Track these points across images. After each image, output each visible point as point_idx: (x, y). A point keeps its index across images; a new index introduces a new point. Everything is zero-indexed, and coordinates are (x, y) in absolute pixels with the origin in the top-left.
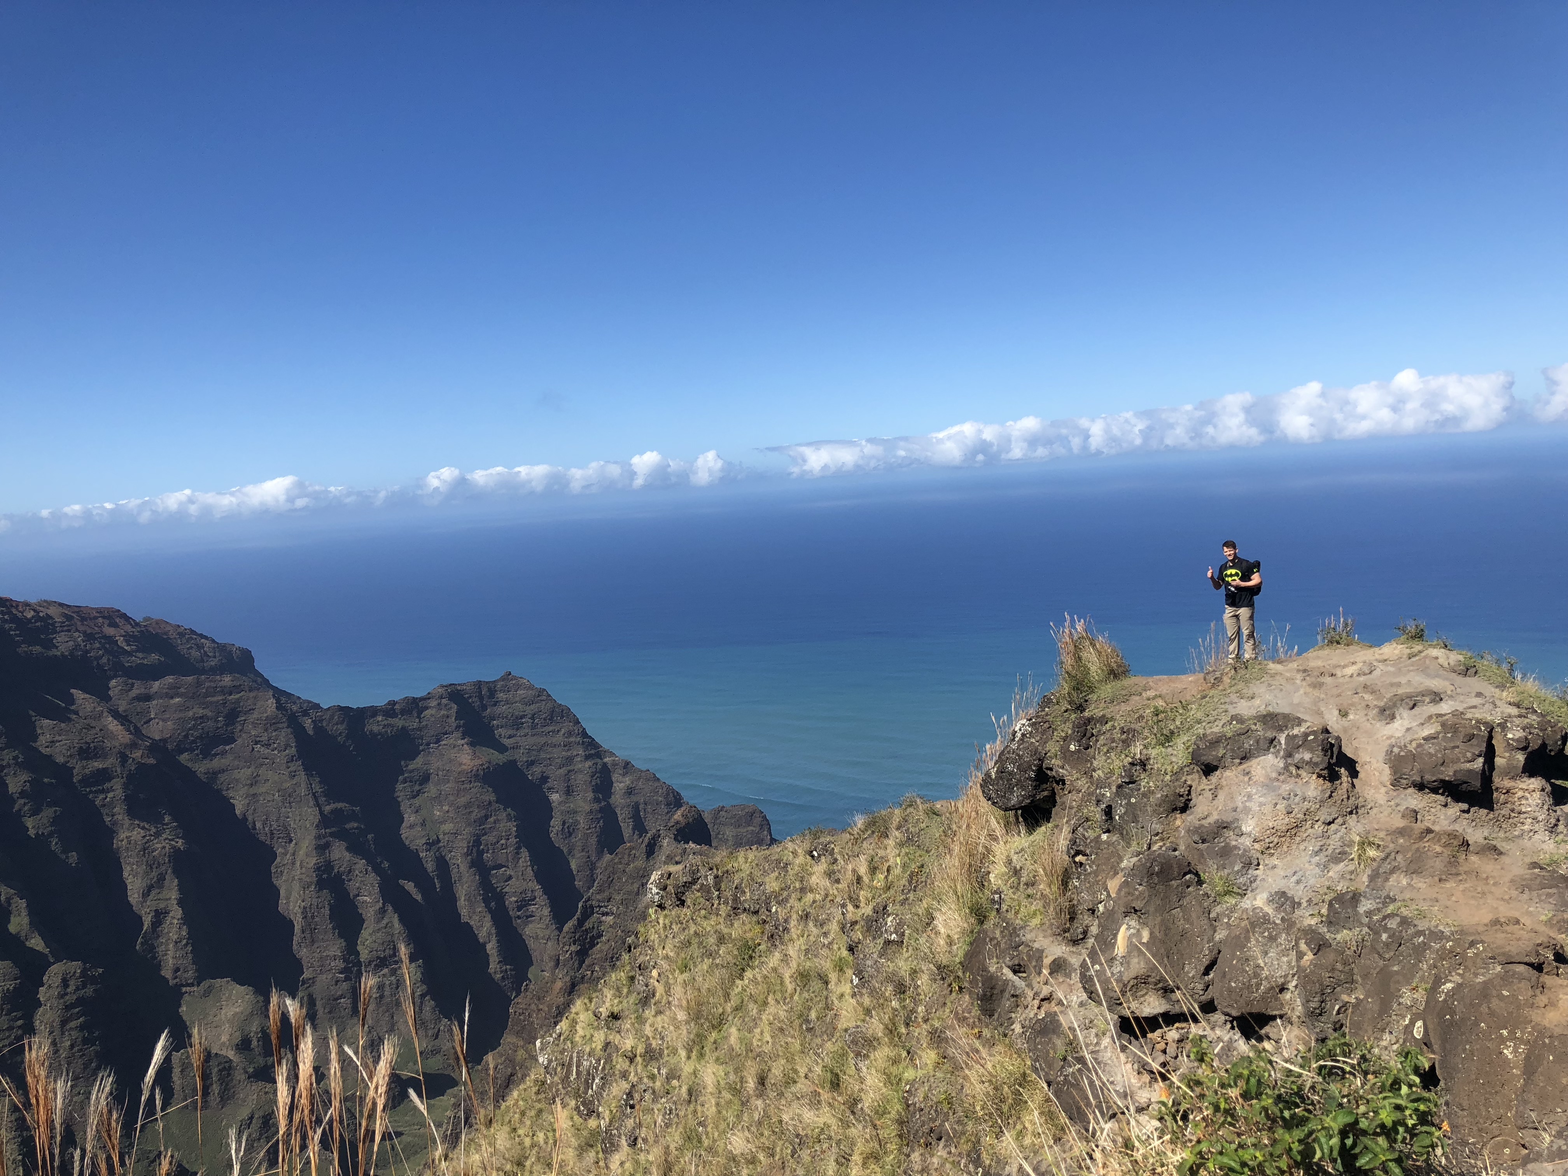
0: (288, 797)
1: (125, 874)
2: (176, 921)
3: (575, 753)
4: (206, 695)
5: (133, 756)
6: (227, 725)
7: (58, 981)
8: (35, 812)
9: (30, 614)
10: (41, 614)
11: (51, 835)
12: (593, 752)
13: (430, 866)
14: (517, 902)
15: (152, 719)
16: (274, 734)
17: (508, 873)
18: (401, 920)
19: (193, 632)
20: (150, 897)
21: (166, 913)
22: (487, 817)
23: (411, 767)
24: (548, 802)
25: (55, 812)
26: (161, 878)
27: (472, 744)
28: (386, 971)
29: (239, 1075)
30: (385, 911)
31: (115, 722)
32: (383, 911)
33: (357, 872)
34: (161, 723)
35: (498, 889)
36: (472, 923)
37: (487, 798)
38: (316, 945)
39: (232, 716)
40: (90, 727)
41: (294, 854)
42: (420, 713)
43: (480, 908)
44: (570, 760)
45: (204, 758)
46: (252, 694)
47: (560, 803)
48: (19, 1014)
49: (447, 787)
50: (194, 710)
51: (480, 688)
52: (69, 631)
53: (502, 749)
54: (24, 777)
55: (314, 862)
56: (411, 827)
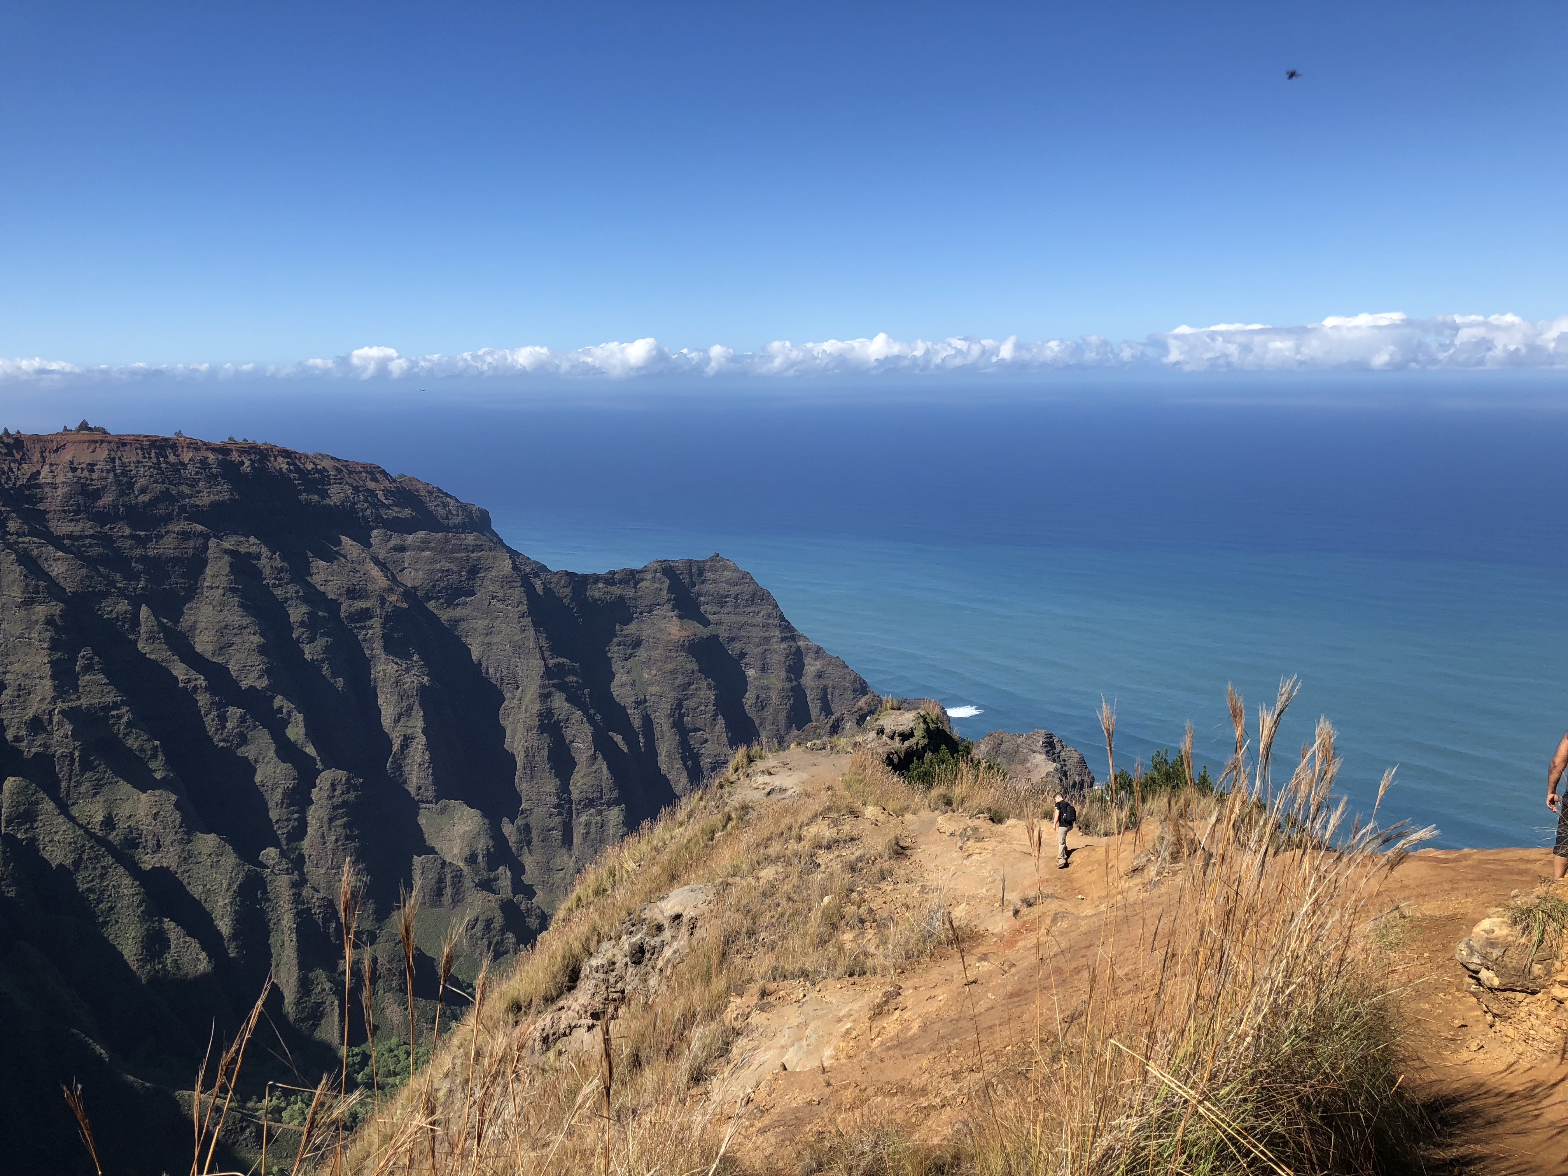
0: (518, 649)
1: (380, 701)
2: (420, 747)
3: (772, 634)
4: (453, 551)
5: (390, 599)
6: (468, 579)
7: (327, 785)
8: (312, 640)
9: (310, 466)
10: (319, 467)
11: (323, 661)
12: (788, 635)
13: (636, 722)
14: (711, 763)
15: (405, 568)
16: (509, 591)
17: (705, 736)
18: (609, 768)
19: (439, 490)
20: (400, 724)
21: (412, 738)
22: (689, 684)
23: (625, 632)
24: (744, 676)
25: (327, 642)
26: (410, 708)
27: (680, 617)
28: (592, 810)
29: (468, 883)
30: (596, 758)
31: (376, 568)
32: (594, 758)
33: (574, 721)
34: (413, 573)
35: (695, 750)
36: (669, 777)
37: (691, 667)
38: (535, 782)
39: (474, 571)
40: (355, 571)
41: (520, 699)
42: (636, 584)
43: (679, 765)
44: (767, 640)
45: (448, 606)
46: (491, 554)
47: (755, 679)
48: (296, 808)
49: (657, 654)
50: (441, 564)
51: (690, 566)
52: (340, 483)
53: (705, 622)
54: (304, 609)
55: (537, 708)
56: (622, 685)
